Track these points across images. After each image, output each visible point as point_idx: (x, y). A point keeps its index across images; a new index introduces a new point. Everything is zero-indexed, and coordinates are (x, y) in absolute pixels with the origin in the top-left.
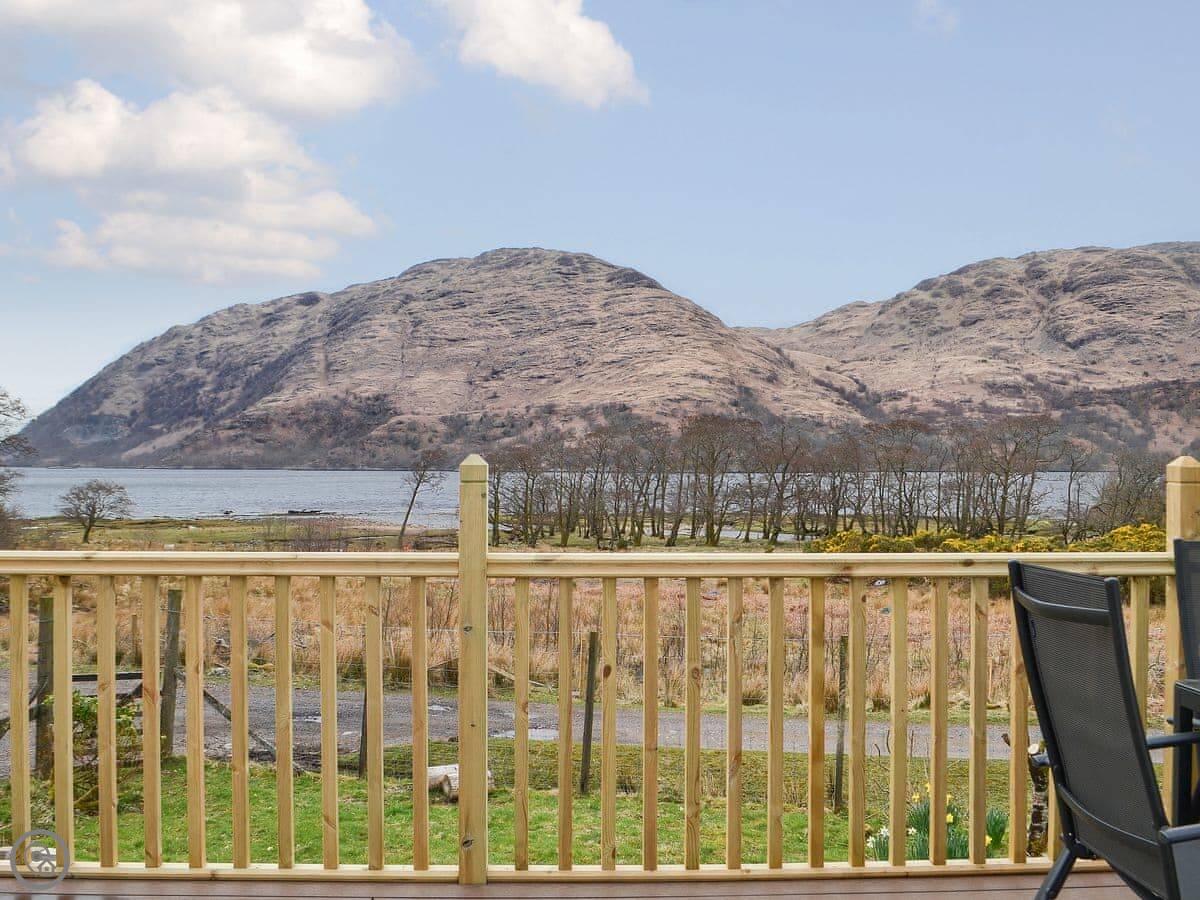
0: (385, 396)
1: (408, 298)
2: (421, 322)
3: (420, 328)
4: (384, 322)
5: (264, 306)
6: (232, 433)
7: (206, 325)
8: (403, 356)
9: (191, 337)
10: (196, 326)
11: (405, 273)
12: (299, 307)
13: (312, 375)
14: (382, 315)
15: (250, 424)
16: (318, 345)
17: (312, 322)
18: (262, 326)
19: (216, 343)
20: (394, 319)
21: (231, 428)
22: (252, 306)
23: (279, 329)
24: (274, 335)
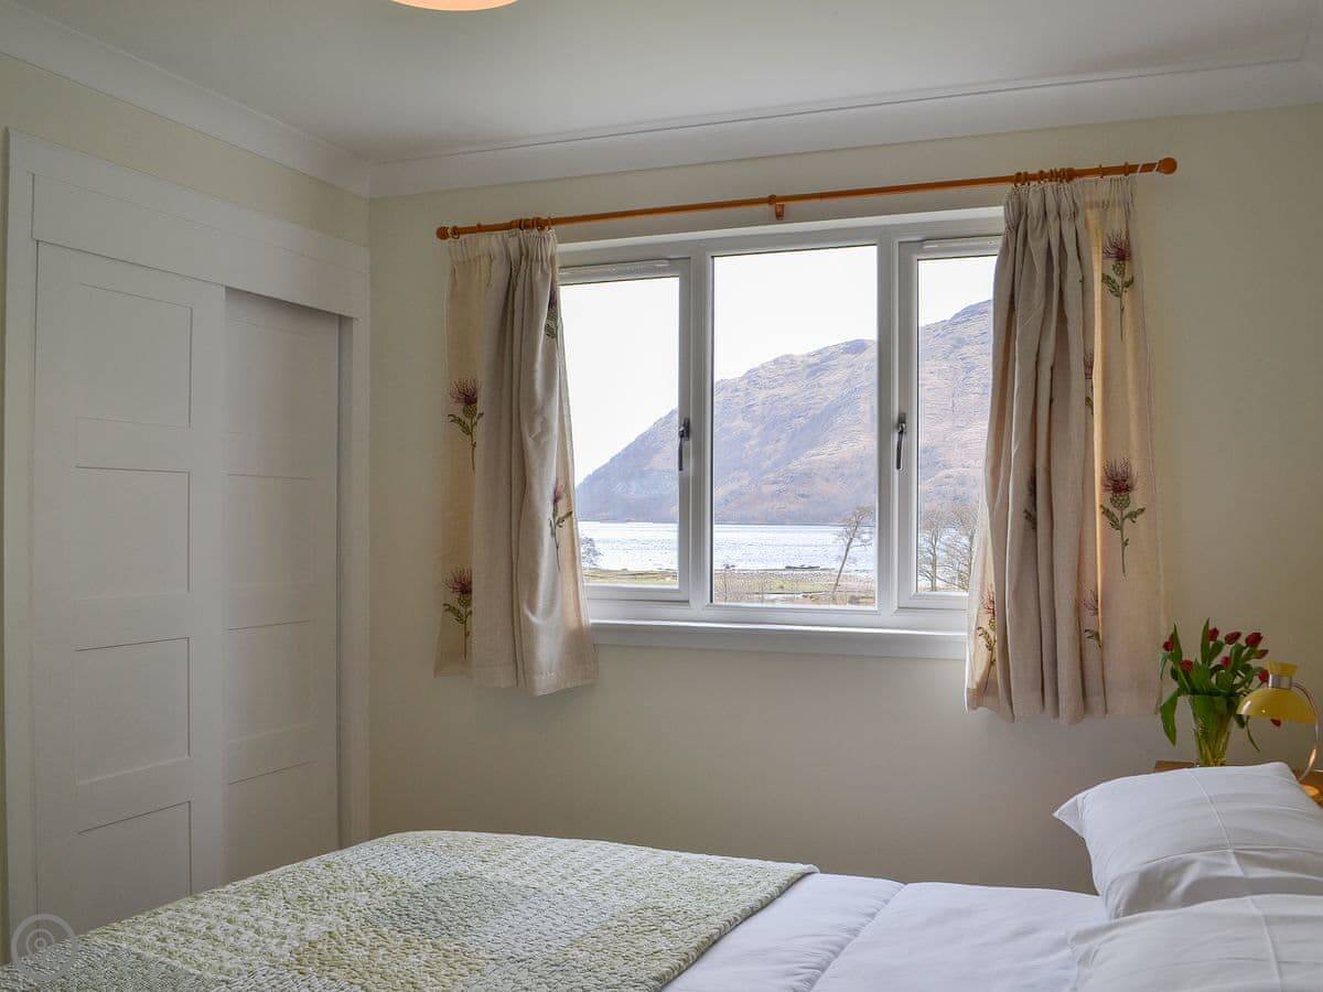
0: (935, 449)
1: (960, 342)
2: (973, 368)
3: (972, 374)
4: (933, 369)
5: (809, 355)
6: (775, 487)
7: (752, 377)
8: (954, 405)
9: (737, 390)
10: (742, 379)
11: (957, 315)
12: (845, 356)
13: (857, 428)
14: (932, 362)
15: (793, 479)
16: (863, 395)
17: (860, 372)
18: (807, 377)
19: (761, 396)
20: (945, 365)
21: (774, 483)
22: (799, 357)
23: (825, 379)
24: (820, 386)
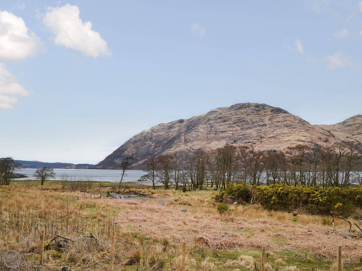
0: (201, 149)
1: (209, 120)
2: (213, 127)
3: (212, 128)
4: (202, 127)
5: (168, 123)
8: (207, 137)
9: (148, 133)
10: (150, 130)
11: (209, 113)
12: (178, 124)
13: (181, 143)
14: (202, 125)
16: (183, 134)
17: (182, 128)
18: (168, 129)
19: (155, 134)
20: (205, 126)
22: (165, 124)
23: (172, 130)
24: (171, 132)
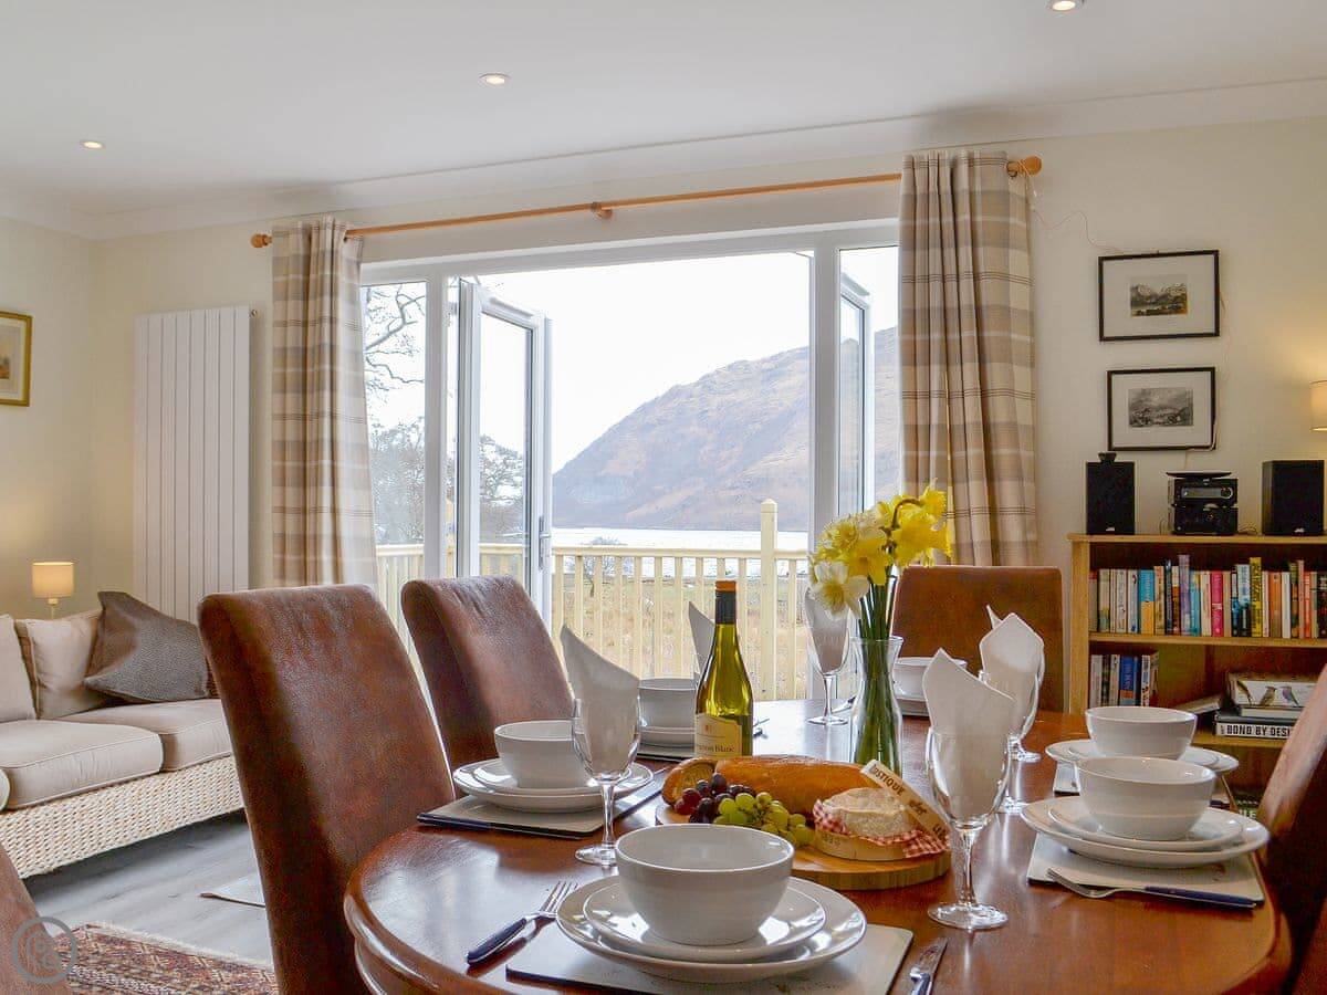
7: (706, 383)
9: (691, 396)
10: (697, 384)
